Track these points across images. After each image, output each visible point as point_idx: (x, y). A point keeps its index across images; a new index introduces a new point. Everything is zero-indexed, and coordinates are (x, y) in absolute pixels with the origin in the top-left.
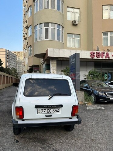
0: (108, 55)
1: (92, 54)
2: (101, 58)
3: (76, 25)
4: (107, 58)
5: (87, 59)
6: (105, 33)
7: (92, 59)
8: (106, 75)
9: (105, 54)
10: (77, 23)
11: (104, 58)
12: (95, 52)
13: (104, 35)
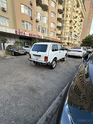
0: (24, 33)
1: (16, 32)
2: (21, 34)
3: (5, 11)
4: (24, 35)
5: (13, 34)
6: (23, 21)
7: (16, 34)
8: (25, 44)
9: (23, 33)
10: (5, 10)
11: (23, 35)
12: (18, 31)
13: (22, 22)
